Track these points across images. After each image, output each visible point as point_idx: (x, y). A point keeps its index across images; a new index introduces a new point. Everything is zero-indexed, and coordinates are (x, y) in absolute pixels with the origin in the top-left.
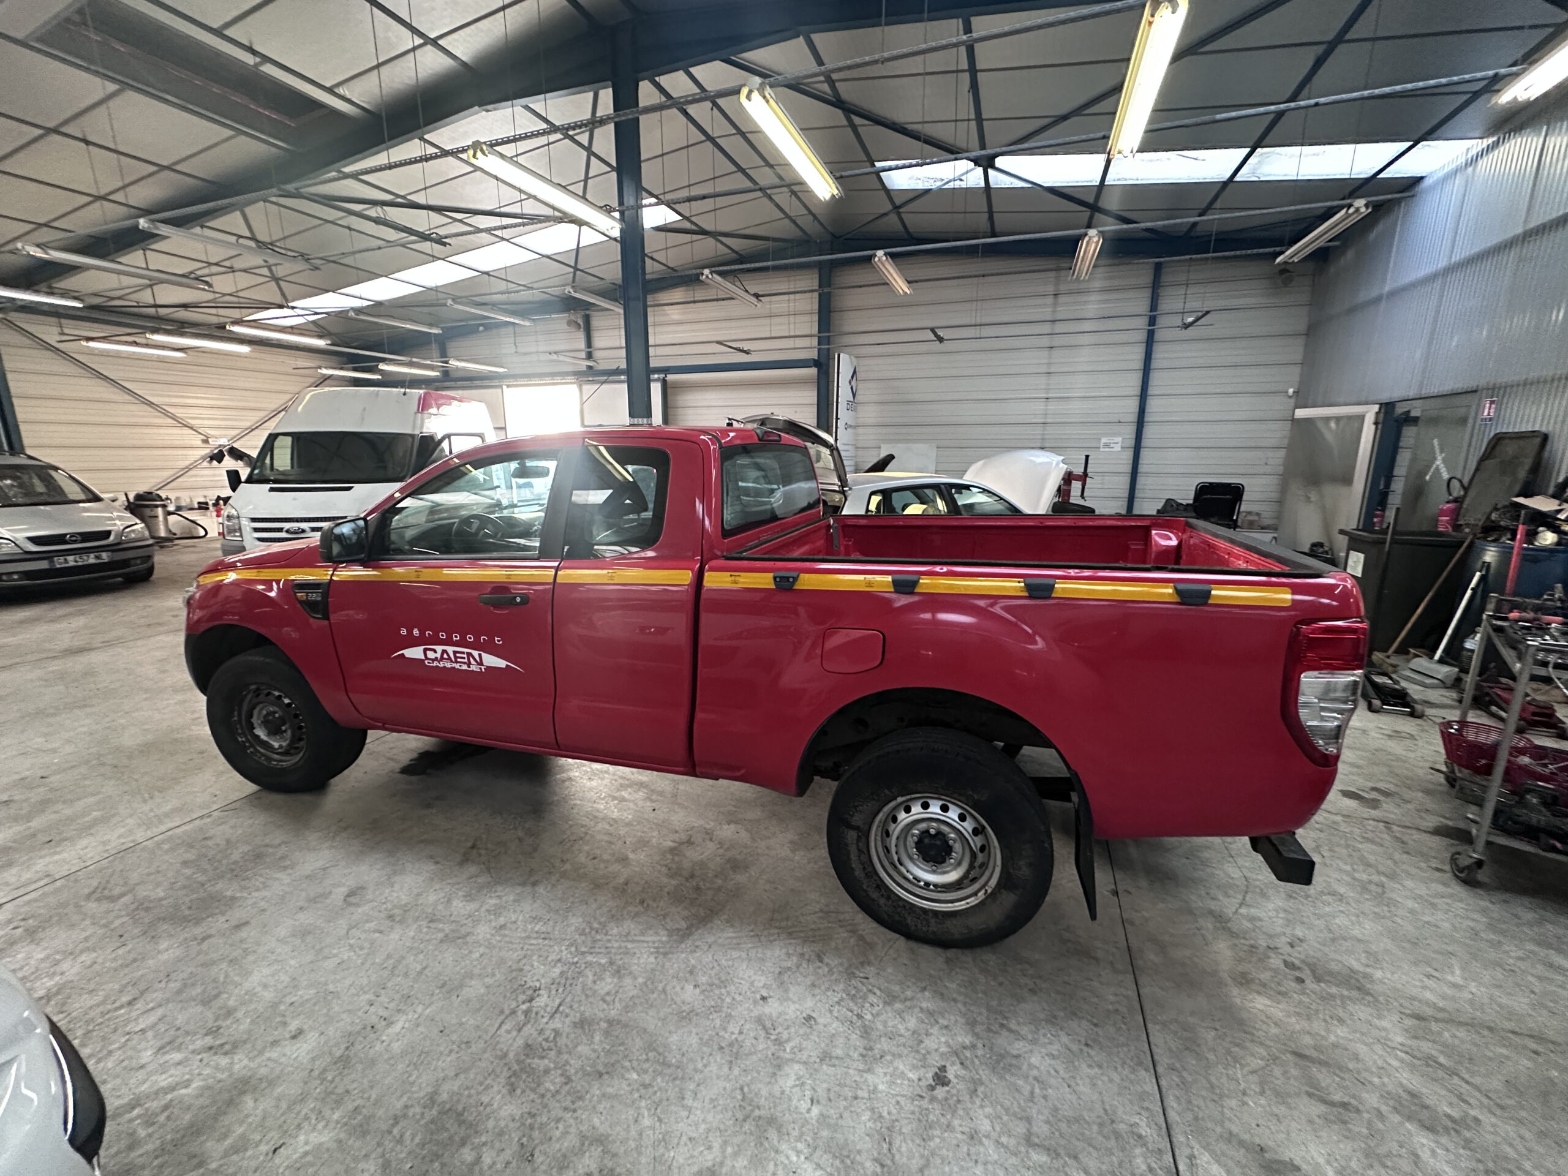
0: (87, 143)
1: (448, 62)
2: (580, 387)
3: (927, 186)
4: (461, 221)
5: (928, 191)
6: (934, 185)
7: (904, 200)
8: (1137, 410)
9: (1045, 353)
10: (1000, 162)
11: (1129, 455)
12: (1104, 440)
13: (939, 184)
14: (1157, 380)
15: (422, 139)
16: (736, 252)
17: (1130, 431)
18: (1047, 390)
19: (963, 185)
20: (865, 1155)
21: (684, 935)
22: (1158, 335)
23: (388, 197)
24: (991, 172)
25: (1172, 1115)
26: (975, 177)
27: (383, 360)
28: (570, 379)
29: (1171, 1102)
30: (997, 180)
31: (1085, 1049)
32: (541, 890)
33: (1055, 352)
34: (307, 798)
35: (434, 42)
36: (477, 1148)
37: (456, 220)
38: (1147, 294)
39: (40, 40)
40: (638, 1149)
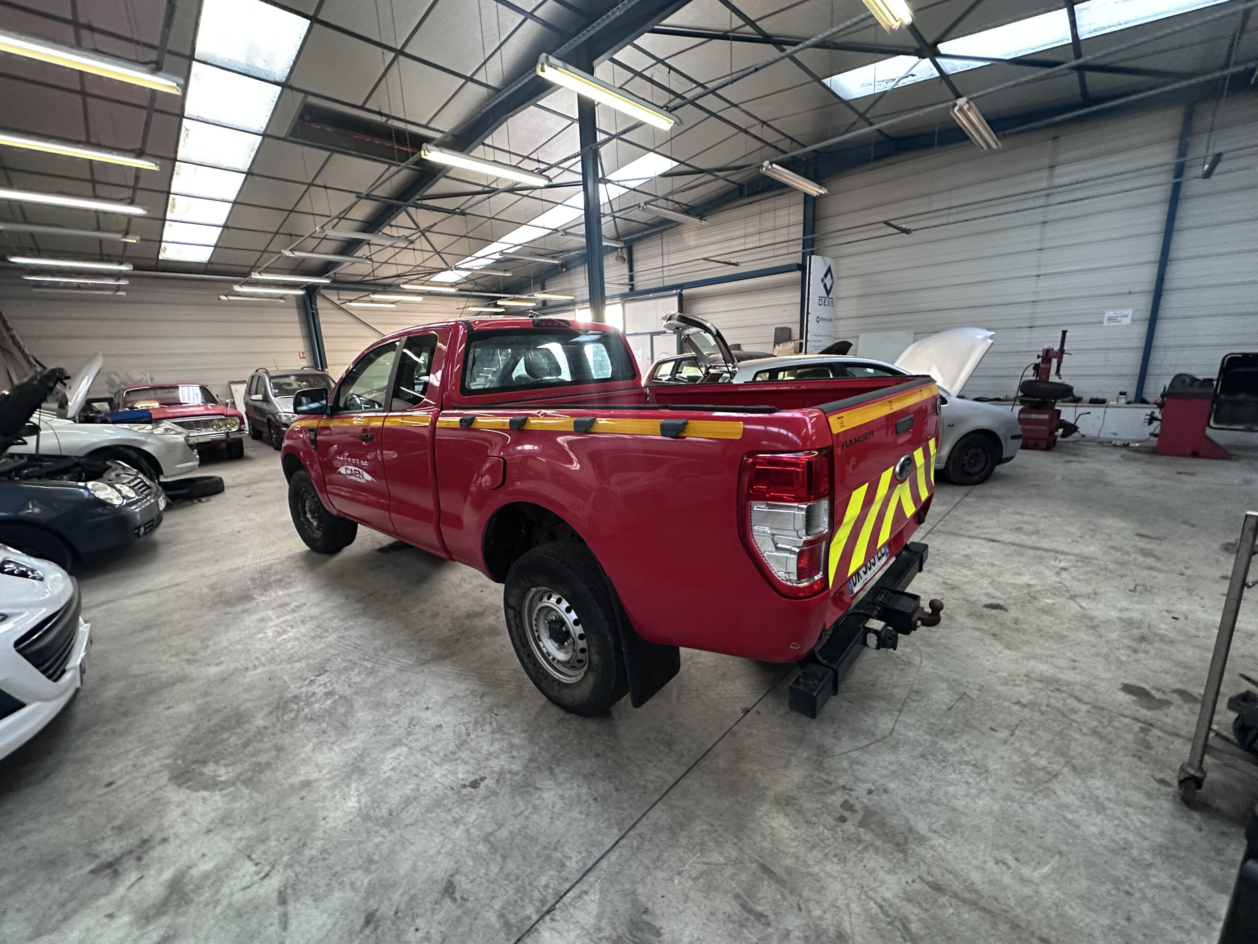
0: (326, 187)
1: (483, 90)
2: (623, 305)
3: (880, 89)
4: (527, 196)
5: (885, 92)
6: (889, 87)
7: (865, 107)
8: (1155, 278)
9: (1037, 229)
10: (943, 48)
11: (1142, 329)
12: (1110, 314)
13: (891, 84)
14: (1183, 243)
15: (484, 145)
16: (734, 183)
17: (1144, 303)
18: (1039, 266)
19: (918, 79)
20: (388, 806)
21: (422, 663)
22: (1185, 191)
23: (480, 189)
24: (939, 60)
25: (604, 864)
26: (924, 69)
27: (500, 298)
28: (617, 300)
29: (613, 856)
30: (950, 66)
31: (591, 801)
32: (378, 623)
33: (1049, 227)
34: (325, 556)
35: (470, 79)
36: (231, 735)
37: (524, 196)
38: (1173, 146)
39: (291, 135)
40: (289, 761)
